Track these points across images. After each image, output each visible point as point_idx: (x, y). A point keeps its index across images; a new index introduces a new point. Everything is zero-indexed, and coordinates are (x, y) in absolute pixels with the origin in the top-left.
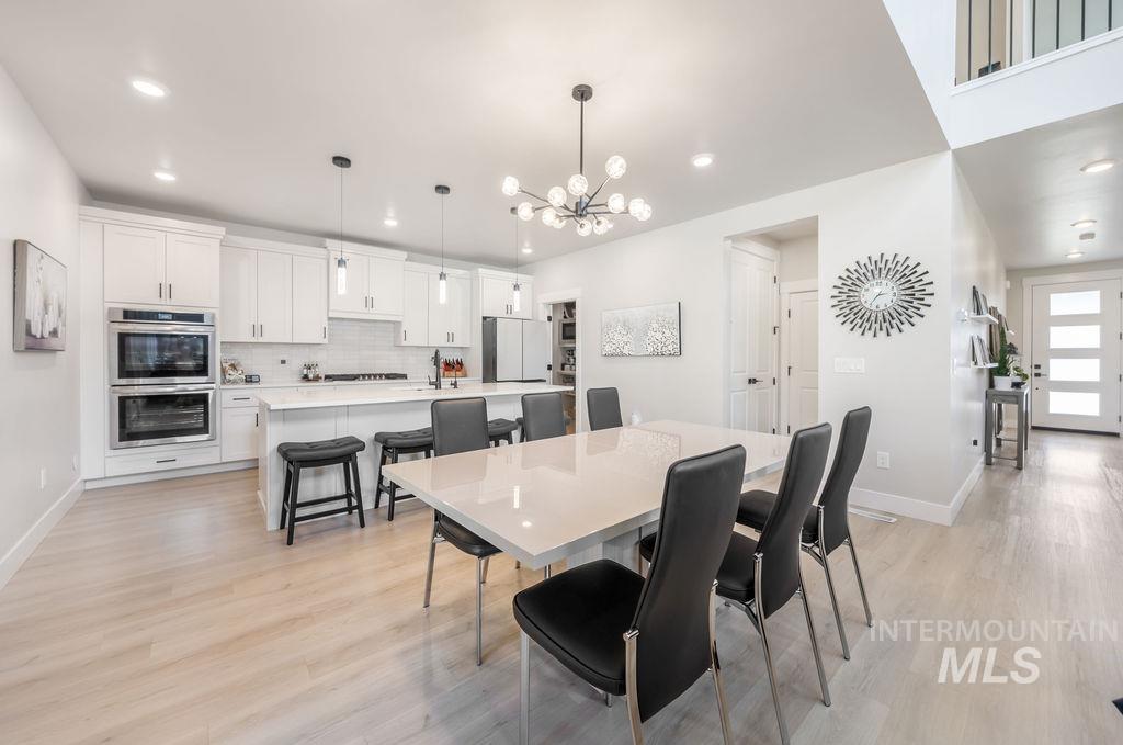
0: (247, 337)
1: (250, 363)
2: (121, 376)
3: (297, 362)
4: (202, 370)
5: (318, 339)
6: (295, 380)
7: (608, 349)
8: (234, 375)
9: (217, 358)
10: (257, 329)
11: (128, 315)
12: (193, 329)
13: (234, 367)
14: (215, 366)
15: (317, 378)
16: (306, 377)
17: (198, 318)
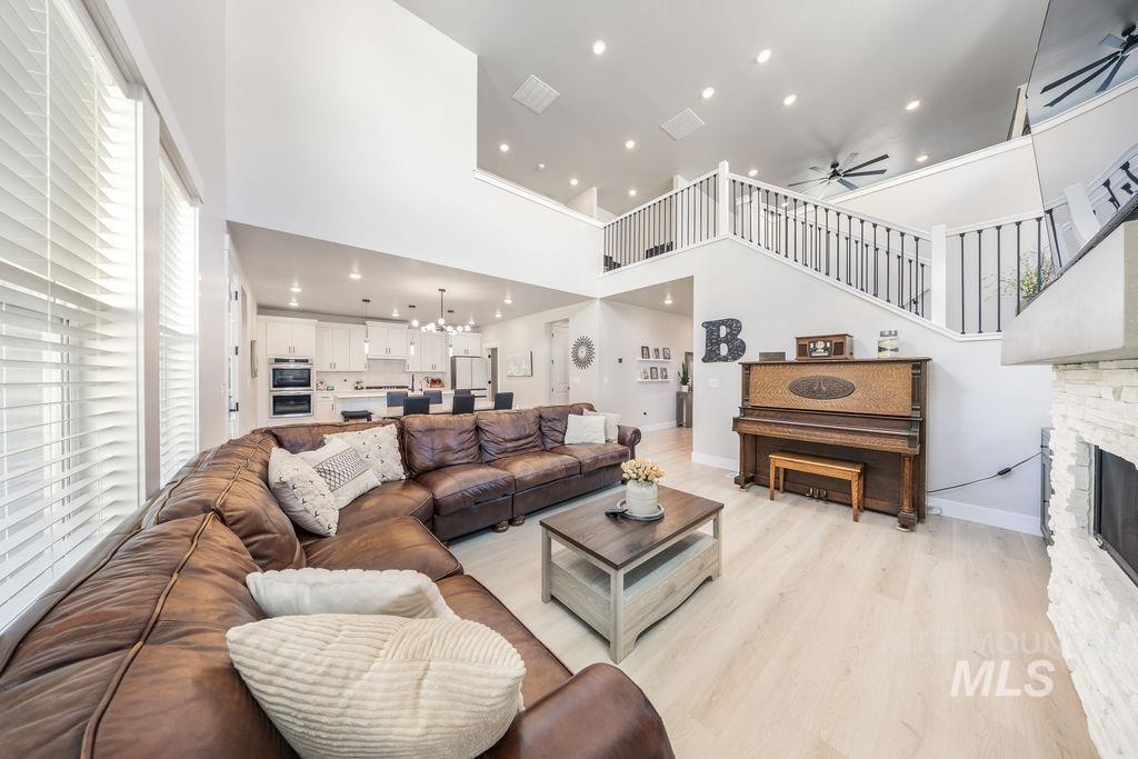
0: (327, 368)
1: (329, 381)
2: (274, 386)
3: (352, 381)
4: (308, 384)
5: (362, 368)
6: (353, 390)
7: (509, 373)
8: (322, 387)
9: (314, 380)
10: (333, 365)
11: (277, 361)
12: (302, 366)
13: (322, 383)
14: (313, 384)
15: (362, 388)
16: (356, 388)
17: (307, 361)
